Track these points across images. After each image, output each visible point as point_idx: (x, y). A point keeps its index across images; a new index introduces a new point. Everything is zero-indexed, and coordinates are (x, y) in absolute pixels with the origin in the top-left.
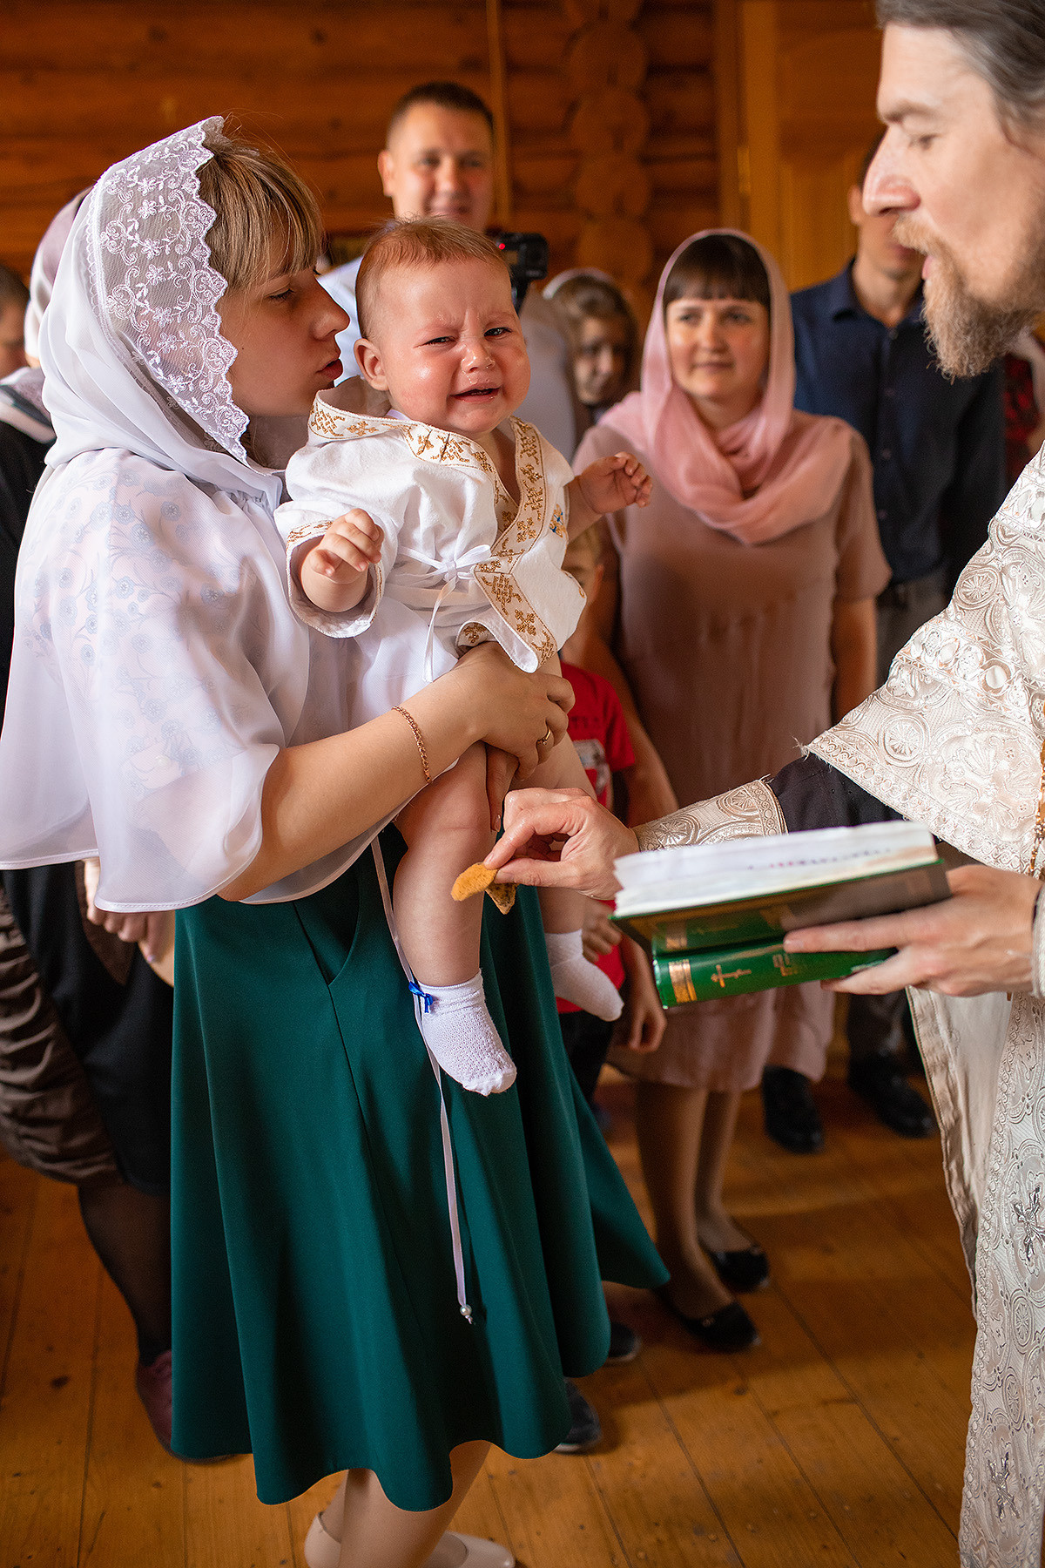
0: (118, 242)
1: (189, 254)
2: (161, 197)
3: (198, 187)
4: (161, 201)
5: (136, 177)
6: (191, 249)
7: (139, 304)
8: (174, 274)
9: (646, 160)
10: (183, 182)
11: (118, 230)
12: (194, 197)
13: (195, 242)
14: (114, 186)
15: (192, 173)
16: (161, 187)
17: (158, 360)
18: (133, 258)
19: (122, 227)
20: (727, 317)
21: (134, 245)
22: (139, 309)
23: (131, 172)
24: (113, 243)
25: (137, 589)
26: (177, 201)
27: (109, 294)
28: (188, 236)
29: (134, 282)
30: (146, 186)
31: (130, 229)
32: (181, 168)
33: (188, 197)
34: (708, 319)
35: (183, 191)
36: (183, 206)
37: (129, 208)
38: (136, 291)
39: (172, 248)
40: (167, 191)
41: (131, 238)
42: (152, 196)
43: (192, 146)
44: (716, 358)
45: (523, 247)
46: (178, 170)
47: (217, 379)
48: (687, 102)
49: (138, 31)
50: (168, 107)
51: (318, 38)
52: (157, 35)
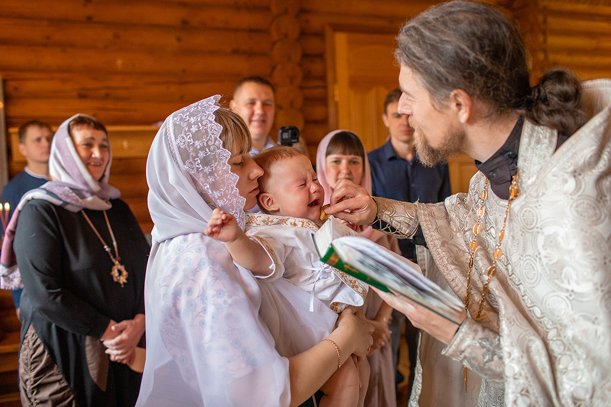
0: (184, 143)
1: (214, 144)
2: (199, 123)
3: (214, 118)
4: (200, 125)
5: (188, 117)
6: (215, 142)
7: (197, 166)
8: (209, 153)
9: (301, 88)
10: (208, 117)
11: (183, 138)
12: (213, 122)
13: (216, 139)
14: (178, 120)
15: (212, 113)
16: (199, 120)
17: (208, 186)
18: (192, 149)
19: (185, 136)
20: (351, 162)
21: (191, 143)
22: (198, 169)
23: (185, 115)
24: (182, 143)
25: (226, 294)
26: (207, 124)
27: (184, 164)
28: (213, 137)
29: (194, 158)
30: (192, 120)
31: (188, 137)
32: (207, 112)
33: (211, 122)
34: (344, 162)
35: (209, 120)
36: (209, 125)
37: (187, 129)
38: (195, 161)
39: (207, 142)
40: (201, 121)
41: (189, 141)
42: (196, 123)
43: (210, 105)
44: (347, 176)
45: (290, 131)
46: (205, 113)
47: (233, 188)
48: (316, 67)
49: (109, 34)
50: (119, 62)
51: (179, 40)
52: (116, 36)
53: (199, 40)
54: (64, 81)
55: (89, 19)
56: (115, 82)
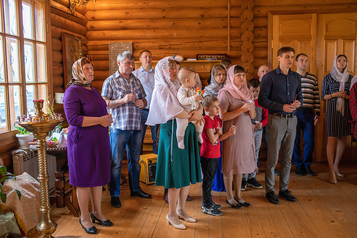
9: (253, 42)
48: (262, 32)
49: (171, 23)
50: (175, 34)
51: (199, 23)
52: (174, 24)
53: (208, 23)
54: (154, 42)
55: (164, 17)
56: (173, 42)
